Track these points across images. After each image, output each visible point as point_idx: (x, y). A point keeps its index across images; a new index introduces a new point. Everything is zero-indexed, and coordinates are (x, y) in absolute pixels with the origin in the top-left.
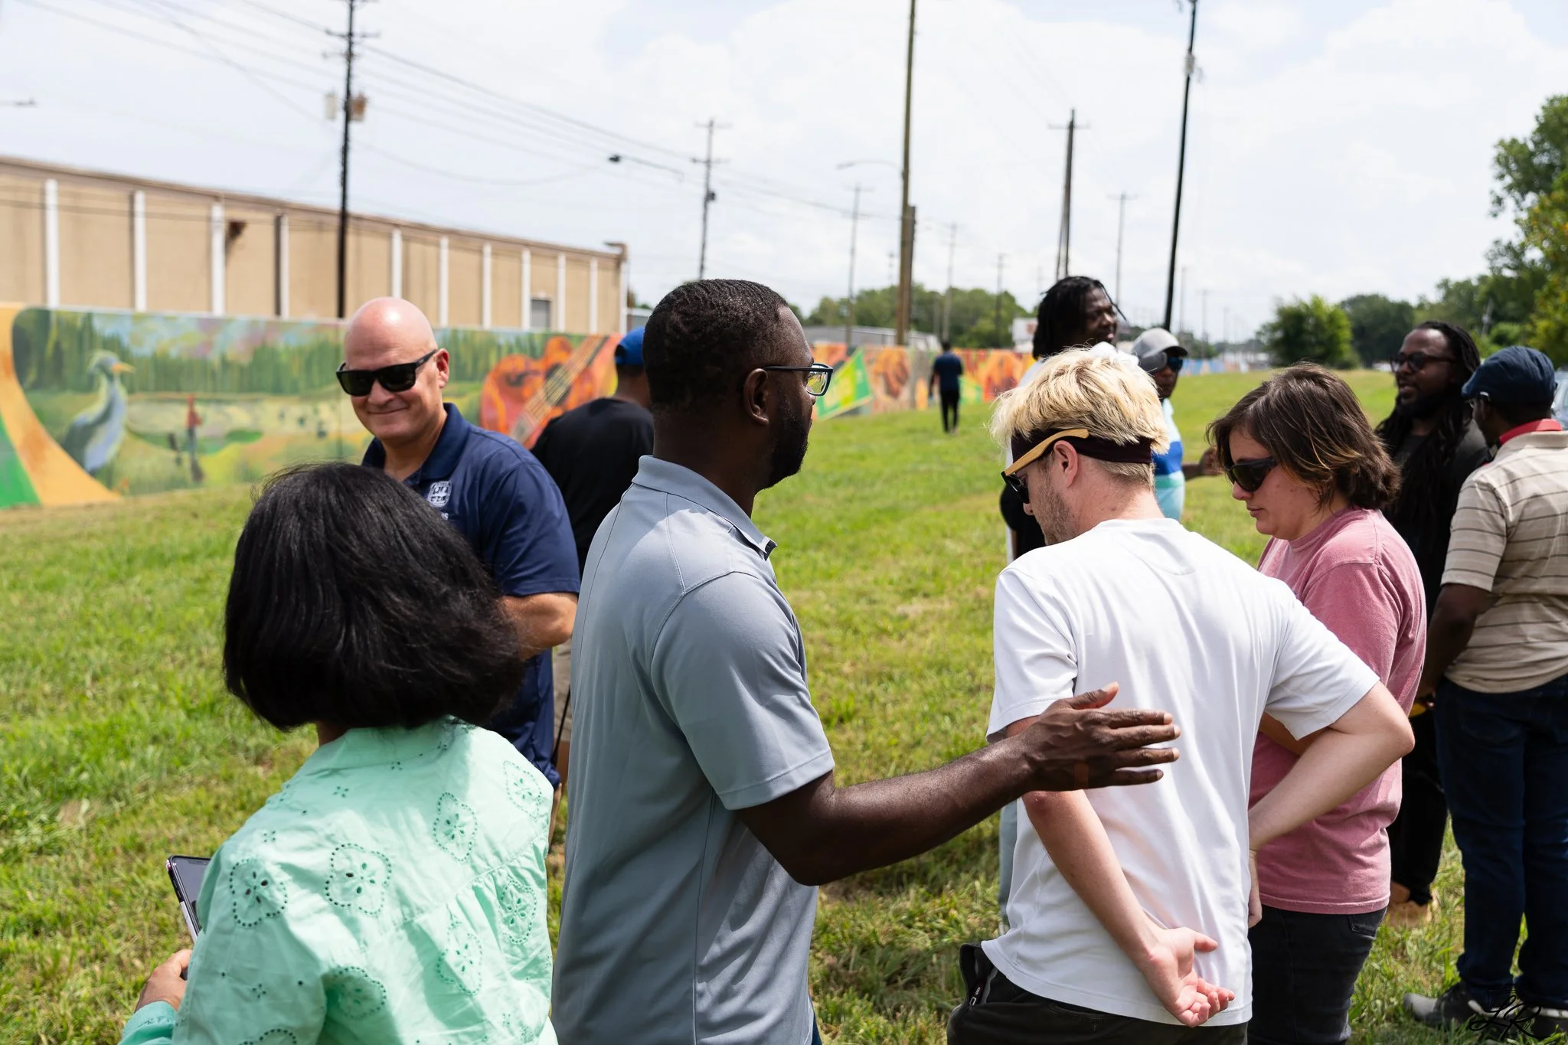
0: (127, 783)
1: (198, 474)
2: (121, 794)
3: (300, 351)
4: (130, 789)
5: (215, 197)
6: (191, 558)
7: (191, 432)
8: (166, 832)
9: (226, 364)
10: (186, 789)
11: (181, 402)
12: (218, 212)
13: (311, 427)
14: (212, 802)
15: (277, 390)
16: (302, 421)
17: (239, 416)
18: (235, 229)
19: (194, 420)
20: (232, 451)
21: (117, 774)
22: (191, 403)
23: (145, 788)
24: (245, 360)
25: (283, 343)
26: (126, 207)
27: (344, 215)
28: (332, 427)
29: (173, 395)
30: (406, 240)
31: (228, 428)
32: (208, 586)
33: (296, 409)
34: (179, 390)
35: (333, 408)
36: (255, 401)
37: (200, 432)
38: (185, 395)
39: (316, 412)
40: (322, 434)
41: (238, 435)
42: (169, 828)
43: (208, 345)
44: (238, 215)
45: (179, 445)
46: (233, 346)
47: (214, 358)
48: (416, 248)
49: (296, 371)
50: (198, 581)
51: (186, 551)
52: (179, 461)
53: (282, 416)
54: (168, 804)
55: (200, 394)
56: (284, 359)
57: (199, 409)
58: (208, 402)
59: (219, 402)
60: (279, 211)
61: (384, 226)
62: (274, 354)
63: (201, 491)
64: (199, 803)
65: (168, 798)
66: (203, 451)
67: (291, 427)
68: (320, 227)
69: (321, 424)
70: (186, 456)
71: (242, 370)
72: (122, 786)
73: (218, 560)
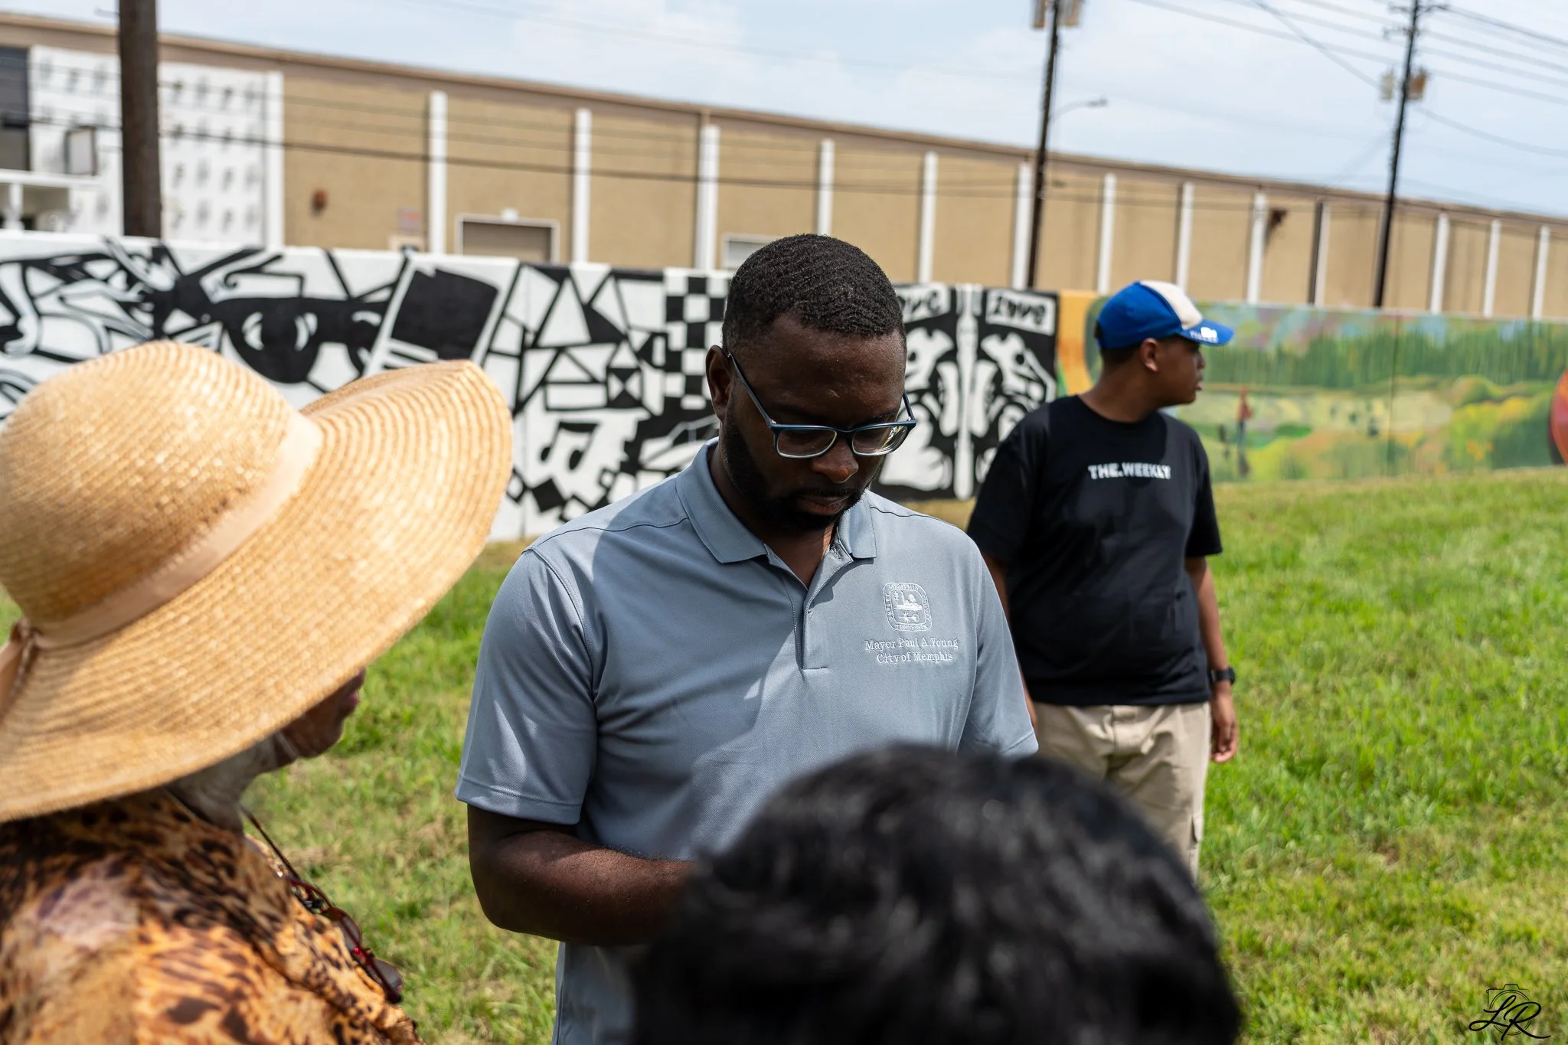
0: (1234, 854)
1: (1244, 468)
2: (1226, 865)
3: (1359, 343)
4: (1238, 862)
5: (1257, 185)
6: (1257, 566)
7: (1241, 425)
8: (1286, 933)
9: (1281, 355)
10: (1299, 872)
11: (1234, 393)
12: (1261, 201)
13: (1363, 425)
14: (1335, 900)
15: (1332, 383)
16: (1353, 418)
17: (1290, 410)
18: (1276, 217)
19: (1245, 412)
20: (1279, 447)
21: (1222, 840)
22: (1243, 395)
23: (1252, 864)
24: (1301, 351)
25: (1342, 335)
26: (1174, 198)
27: (1391, 201)
28: (1385, 426)
29: (1227, 386)
30: (1453, 224)
31: (1278, 422)
32: (1284, 603)
33: (1348, 405)
34: (1232, 380)
35: (1387, 406)
36: (1307, 395)
37: (1251, 425)
38: (1239, 387)
39: (1369, 408)
40: (1373, 432)
41: (1288, 430)
42: (1290, 929)
43: (1266, 336)
44: (1281, 202)
45: (1228, 437)
46: (1291, 337)
47: (1271, 349)
48: (1463, 233)
49: (1352, 365)
50: (1271, 596)
51: (1252, 558)
52: (1227, 454)
53: (1333, 412)
54: (1282, 892)
55: (1253, 386)
56: (1341, 351)
57: (1252, 401)
58: (1259, 394)
59: (1272, 395)
60: (1320, 197)
61: (1431, 210)
62: (1331, 345)
63: (1246, 486)
64: (1319, 898)
65: (1282, 884)
66: (1251, 444)
67: (1341, 424)
68: (1362, 214)
69: (1372, 421)
70: (1234, 450)
71: (1298, 363)
72: (1228, 857)
73: (1288, 572)
